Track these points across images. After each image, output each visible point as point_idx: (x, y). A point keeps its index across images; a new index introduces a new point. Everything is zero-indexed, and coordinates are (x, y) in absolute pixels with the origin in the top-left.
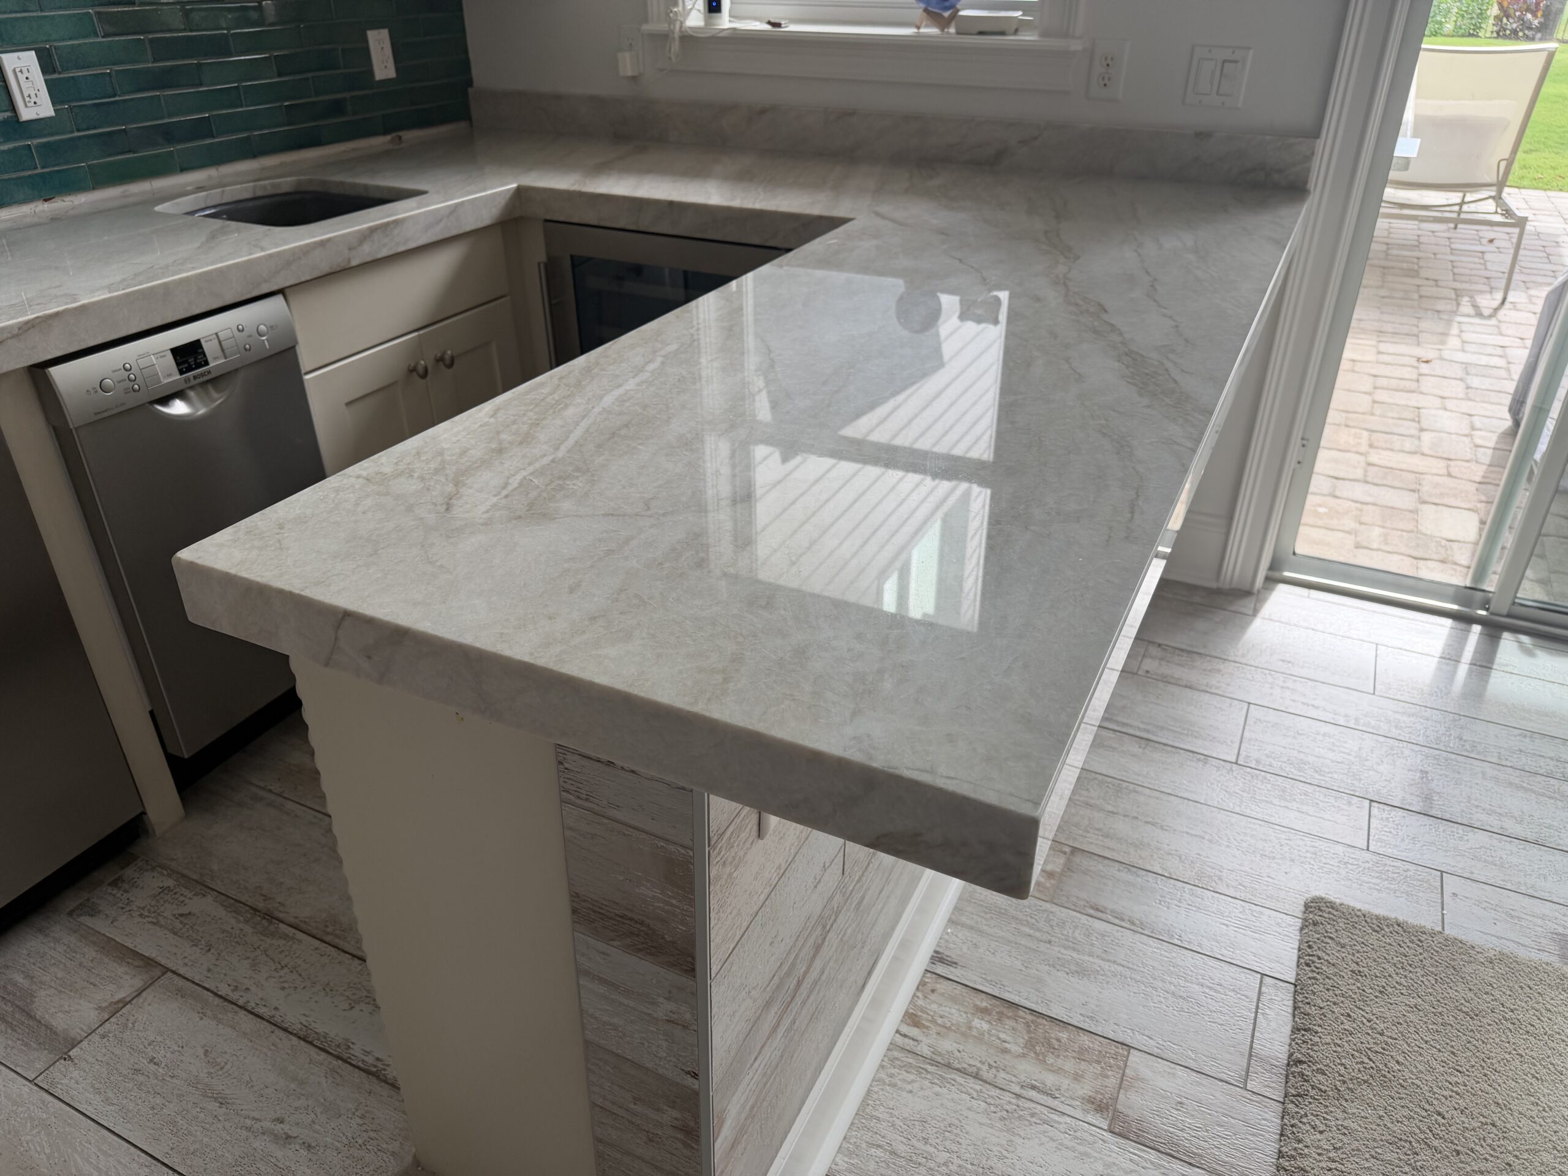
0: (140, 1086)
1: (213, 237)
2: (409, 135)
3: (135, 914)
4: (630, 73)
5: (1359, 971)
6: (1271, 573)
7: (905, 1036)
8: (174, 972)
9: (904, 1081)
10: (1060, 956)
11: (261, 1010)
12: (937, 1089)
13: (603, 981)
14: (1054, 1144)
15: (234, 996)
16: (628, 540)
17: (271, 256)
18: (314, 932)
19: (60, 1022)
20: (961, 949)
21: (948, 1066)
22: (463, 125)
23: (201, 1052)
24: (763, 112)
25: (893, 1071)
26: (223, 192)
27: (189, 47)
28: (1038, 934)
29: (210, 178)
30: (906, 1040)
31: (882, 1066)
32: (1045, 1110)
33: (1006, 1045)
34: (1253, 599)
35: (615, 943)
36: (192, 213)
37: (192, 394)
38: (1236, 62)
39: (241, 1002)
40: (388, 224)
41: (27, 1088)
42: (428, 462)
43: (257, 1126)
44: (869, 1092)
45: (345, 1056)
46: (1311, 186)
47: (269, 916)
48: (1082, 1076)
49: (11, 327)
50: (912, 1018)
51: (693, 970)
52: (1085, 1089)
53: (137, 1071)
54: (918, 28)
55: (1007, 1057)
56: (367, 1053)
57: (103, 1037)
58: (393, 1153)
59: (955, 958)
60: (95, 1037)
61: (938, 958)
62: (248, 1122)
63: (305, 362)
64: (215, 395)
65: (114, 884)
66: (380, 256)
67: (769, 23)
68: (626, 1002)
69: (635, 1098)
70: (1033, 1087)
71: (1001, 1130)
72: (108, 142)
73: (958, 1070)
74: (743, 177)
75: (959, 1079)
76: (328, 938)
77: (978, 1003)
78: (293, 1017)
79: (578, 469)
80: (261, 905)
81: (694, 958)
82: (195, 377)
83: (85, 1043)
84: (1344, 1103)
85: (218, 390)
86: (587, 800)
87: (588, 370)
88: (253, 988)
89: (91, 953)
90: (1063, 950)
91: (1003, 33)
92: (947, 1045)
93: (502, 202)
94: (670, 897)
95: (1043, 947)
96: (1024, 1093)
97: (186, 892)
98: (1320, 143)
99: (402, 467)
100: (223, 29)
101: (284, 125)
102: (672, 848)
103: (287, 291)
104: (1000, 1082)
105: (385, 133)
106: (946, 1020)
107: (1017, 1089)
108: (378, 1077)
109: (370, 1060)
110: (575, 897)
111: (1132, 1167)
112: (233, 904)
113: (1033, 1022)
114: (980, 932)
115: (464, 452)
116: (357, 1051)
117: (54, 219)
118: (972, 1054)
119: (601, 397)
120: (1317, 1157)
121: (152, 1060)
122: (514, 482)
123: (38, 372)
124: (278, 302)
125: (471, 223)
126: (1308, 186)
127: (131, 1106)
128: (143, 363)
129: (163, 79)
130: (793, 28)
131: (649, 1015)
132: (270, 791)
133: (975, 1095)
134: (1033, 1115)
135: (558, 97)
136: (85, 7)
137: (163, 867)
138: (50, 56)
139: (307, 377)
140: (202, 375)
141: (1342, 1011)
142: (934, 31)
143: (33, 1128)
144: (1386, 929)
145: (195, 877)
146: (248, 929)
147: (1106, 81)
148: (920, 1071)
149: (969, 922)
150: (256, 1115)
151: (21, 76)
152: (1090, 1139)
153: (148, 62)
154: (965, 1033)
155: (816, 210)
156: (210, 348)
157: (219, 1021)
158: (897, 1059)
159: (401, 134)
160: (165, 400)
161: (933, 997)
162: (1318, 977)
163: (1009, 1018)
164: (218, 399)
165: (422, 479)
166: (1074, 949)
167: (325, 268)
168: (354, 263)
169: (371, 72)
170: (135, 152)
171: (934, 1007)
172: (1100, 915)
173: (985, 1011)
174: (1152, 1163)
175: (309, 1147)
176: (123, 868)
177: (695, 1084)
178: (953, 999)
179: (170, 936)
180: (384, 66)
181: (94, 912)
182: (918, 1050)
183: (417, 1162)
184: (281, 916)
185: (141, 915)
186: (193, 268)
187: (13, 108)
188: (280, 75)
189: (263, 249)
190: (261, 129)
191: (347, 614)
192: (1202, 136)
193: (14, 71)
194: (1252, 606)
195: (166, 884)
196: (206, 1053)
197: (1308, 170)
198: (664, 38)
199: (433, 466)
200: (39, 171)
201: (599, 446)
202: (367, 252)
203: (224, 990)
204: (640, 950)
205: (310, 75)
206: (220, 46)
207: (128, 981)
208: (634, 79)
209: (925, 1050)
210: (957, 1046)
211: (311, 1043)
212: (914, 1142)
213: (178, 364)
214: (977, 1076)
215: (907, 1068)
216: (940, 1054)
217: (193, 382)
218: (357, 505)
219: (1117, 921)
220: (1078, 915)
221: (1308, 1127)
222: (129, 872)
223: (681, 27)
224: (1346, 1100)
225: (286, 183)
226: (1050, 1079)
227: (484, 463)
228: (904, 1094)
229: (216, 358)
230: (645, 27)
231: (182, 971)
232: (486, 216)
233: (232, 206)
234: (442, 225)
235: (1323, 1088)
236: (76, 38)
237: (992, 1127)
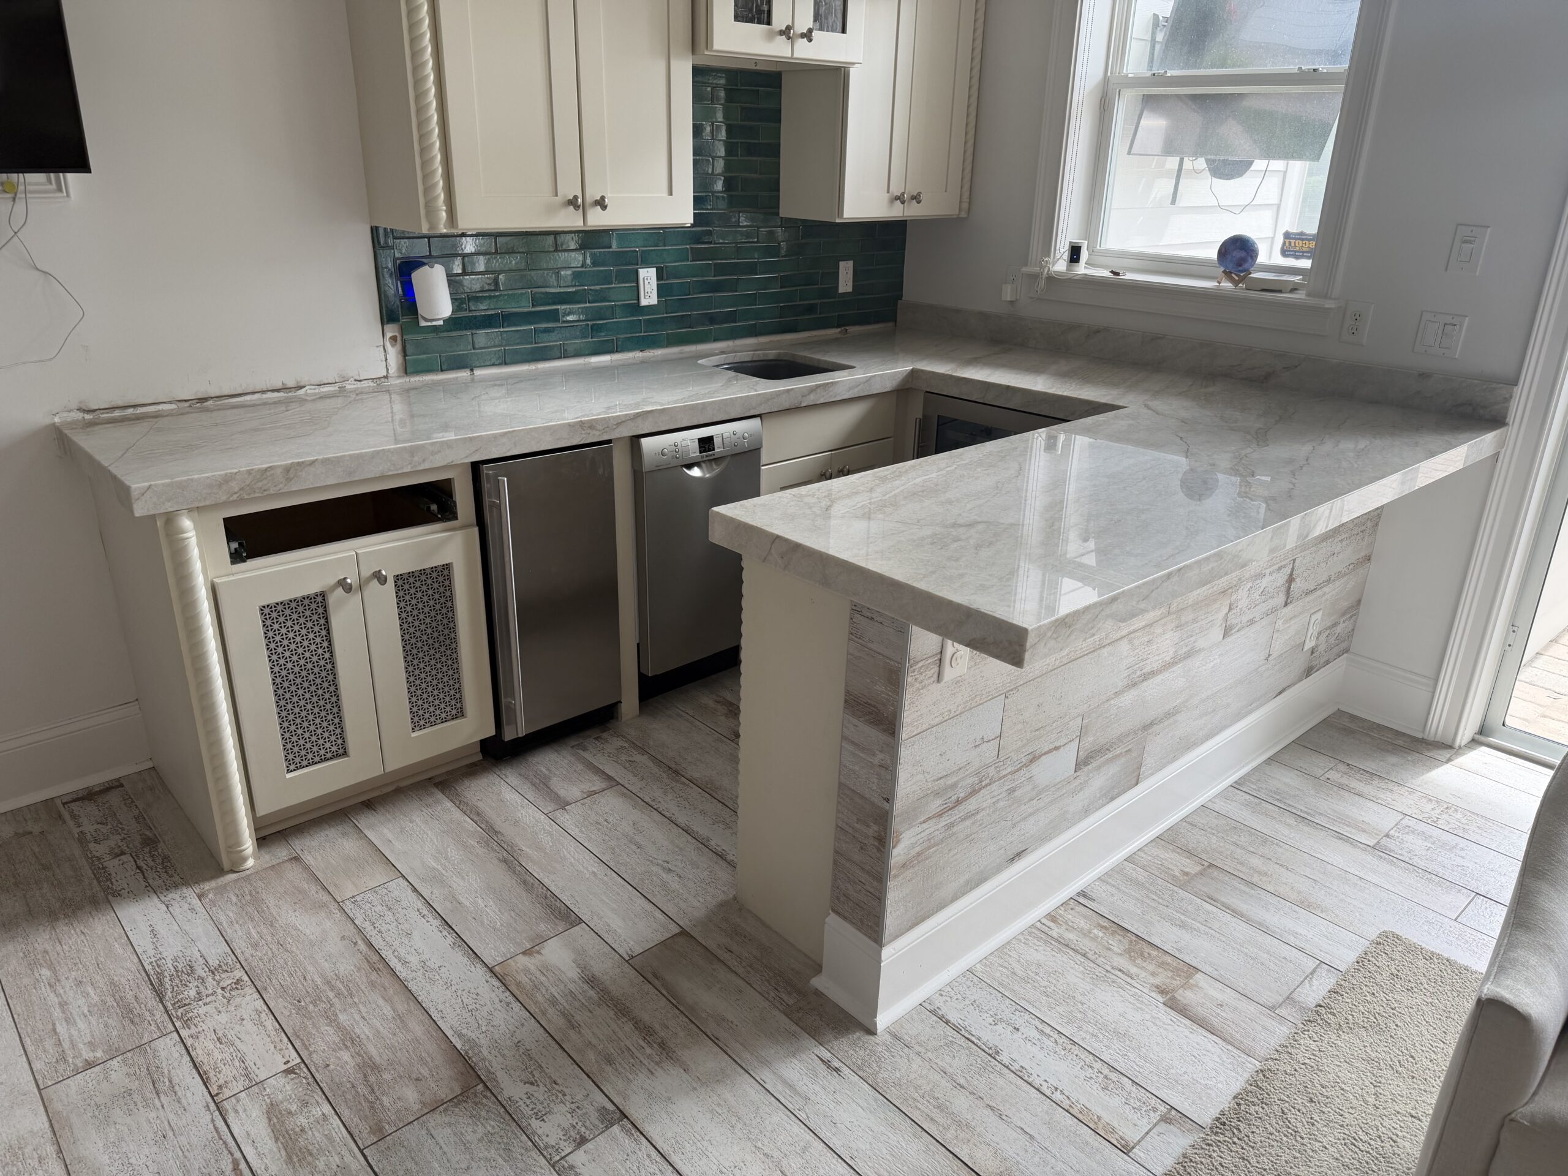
0: (598, 830)
1: (729, 380)
2: (853, 330)
3: (606, 755)
4: (1009, 299)
5: (1397, 975)
6: (1477, 737)
7: (1044, 924)
8: (622, 786)
9: (1034, 944)
10: (1171, 915)
11: (665, 813)
12: (1054, 953)
13: (853, 743)
14: (1122, 999)
15: (653, 804)
16: (903, 531)
17: (759, 394)
18: (700, 785)
19: (562, 793)
20: (1101, 894)
21: (1067, 946)
22: (891, 324)
23: (631, 823)
24: (1098, 332)
25: (1028, 937)
26: (735, 356)
27: (734, 269)
28: (1160, 901)
29: (728, 346)
30: (1044, 927)
31: (1022, 933)
32: (1123, 983)
33: (1111, 947)
34: (1454, 751)
35: (861, 719)
36: (717, 366)
37: (703, 465)
38: (1455, 325)
39: (655, 807)
40: (828, 384)
41: (543, 817)
42: (822, 493)
43: (655, 861)
44: (1009, 943)
45: (706, 844)
46: (1510, 419)
47: (677, 772)
48: (1157, 975)
49: (631, 414)
50: (1052, 917)
51: (894, 733)
52: (1157, 981)
53: (597, 823)
54: (1219, 283)
55: (1109, 952)
56: (718, 845)
57: (583, 805)
58: (723, 892)
59: (1094, 897)
60: (579, 804)
61: (1083, 894)
62: (651, 858)
63: (764, 459)
64: (715, 467)
65: (597, 739)
66: (818, 403)
67: (1112, 272)
68: (861, 755)
69: (858, 819)
70: (1120, 970)
71: (1089, 983)
72: (681, 321)
73: (1072, 949)
74: (1065, 376)
75: (1070, 953)
76: (707, 790)
77: (1102, 923)
78: (682, 820)
79: (891, 504)
80: (673, 766)
81: (895, 726)
82: (706, 456)
83: (574, 805)
84: (1341, 1033)
85: (717, 465)
86: (860, 638)
87: (913, 467)
88: (663, 802)
89: (580, 767)
90: (1175, 913)
91: (1280, 291)
92: (1071, 936)
93: (900, 378)
94: (889, 691)
95: (1160, 907)
96: (1113, 971)
97: (634, 751)
98: (1517, 390)
99: (810, 493)
100: (755, 259)
101: (777, 318)
102: (892, 663)
103: (763, 416)
104: (1097, 962)
105: (838, 327)
106: (1075, 925)
107: (1109, 968)
108: (722, 858)
109: (719, 849)
110: (847, 693)
111: (1170, 1022)
112: (659, 763)
113: (1135, 941)
114: (1119, 890)
115: (840, 492)
116: (713, 843)
117: (643, 362)
118: (1086, 944)
119: (915, 479)
120: (1304, 1051)
121: (606, 820)
122: (859, 505)
123: (635, 440)
124: (757, 421)
125: (877, 389)
126: (1507, 420)
127: (593, 837)
128: (683, 443)
129: (716, 287)
130: (1130, 276)
131: (871, 762)
132: (688, 714)
133: (1079, 963)
134: (1113, 982)
135: (957, 311)
136: (686, 244)
137: (624, 737)
138: (662, 272)
139: (763, 468)
140: (710, 455)
141: (1369, 990)
142: (1227, 285)
143: (544, 833)
144: (1435, 960)
145: (640, 745)
146: (665, 776)
147: (1354, 331)
148: (1046, 942)
149: (1113, 883)
150: (655, 856)
151: (646, 282)
152: (1147, 1002)
153: (711, 276)
154: (1086, 934)
155: (1103, 400)
156: (717, 442)
157: (643, 813)
158: (1034, 933)
159: (847, 328)
160: (690, 466)
161: (1071, 912)
162: (1362, 969)
163: (1119, 935)
164: (717, 470)
165: (818, 498)
166: (1183, 914)
167: (787, 405)
168: (803, 405)
169: (837, 287)
170: (692, 328)
171: (1070, 917)
172: (1215, 903)
173: (1105, 928)
174: (1185, 1025)
175: (680, 877)
176: (602, 732)
177: (886, 805)
178: (1085, 917)
179: (622, 768)
180: (845, 283)
181: (585, 749)
182: (1050, 933)
183: (735, 898)
184: (683, 773)
185: (609, 756)
186: (719, 397)
187: (638, 299)
188: (781, 288)
189: (756, 391)
190: (764, 319)
191: (778, 537)
192: (1424, 376)
193: (644, 279)
194: (1448, 756)
195: (624, 745)
196: (634, 824)
197: (1507, 409)
198: (1035, 277)
199: (824, 494)
200: (642, 334)
201: (906, 497)
202: (811, 399)
203: (647, 799)
204: (872, 722)
205: (799, 288)
206: (752, 269)
207: (598, 784)
208: (1012, 302)
209: (1055, 934)
210: (1077, 938)
211: (689, 834)
212: (1029, 972)
213: (700, 448)
214: (1084, 955)
215: (1039, 939)
216: (1064, 939)
217: (705, 459)
218: (788, 503)
219: (1224, 908)
220: (1195, 898)
221: (1306, 1036)
222: (605, 735)
223: (1048, 271)
224: (1343, 1032)
225: (772, 354)
226: (1134, 970)
227: (848, 496)
228: (1032, 950)
229: (719, 448)
230: (1024, 269)
231: (627, 786)
232: (888, 386)
233: (739, 364)
234: (860, 387)
235: (1329, 1022)
236: (677, 262)
237: (1083, 980)
